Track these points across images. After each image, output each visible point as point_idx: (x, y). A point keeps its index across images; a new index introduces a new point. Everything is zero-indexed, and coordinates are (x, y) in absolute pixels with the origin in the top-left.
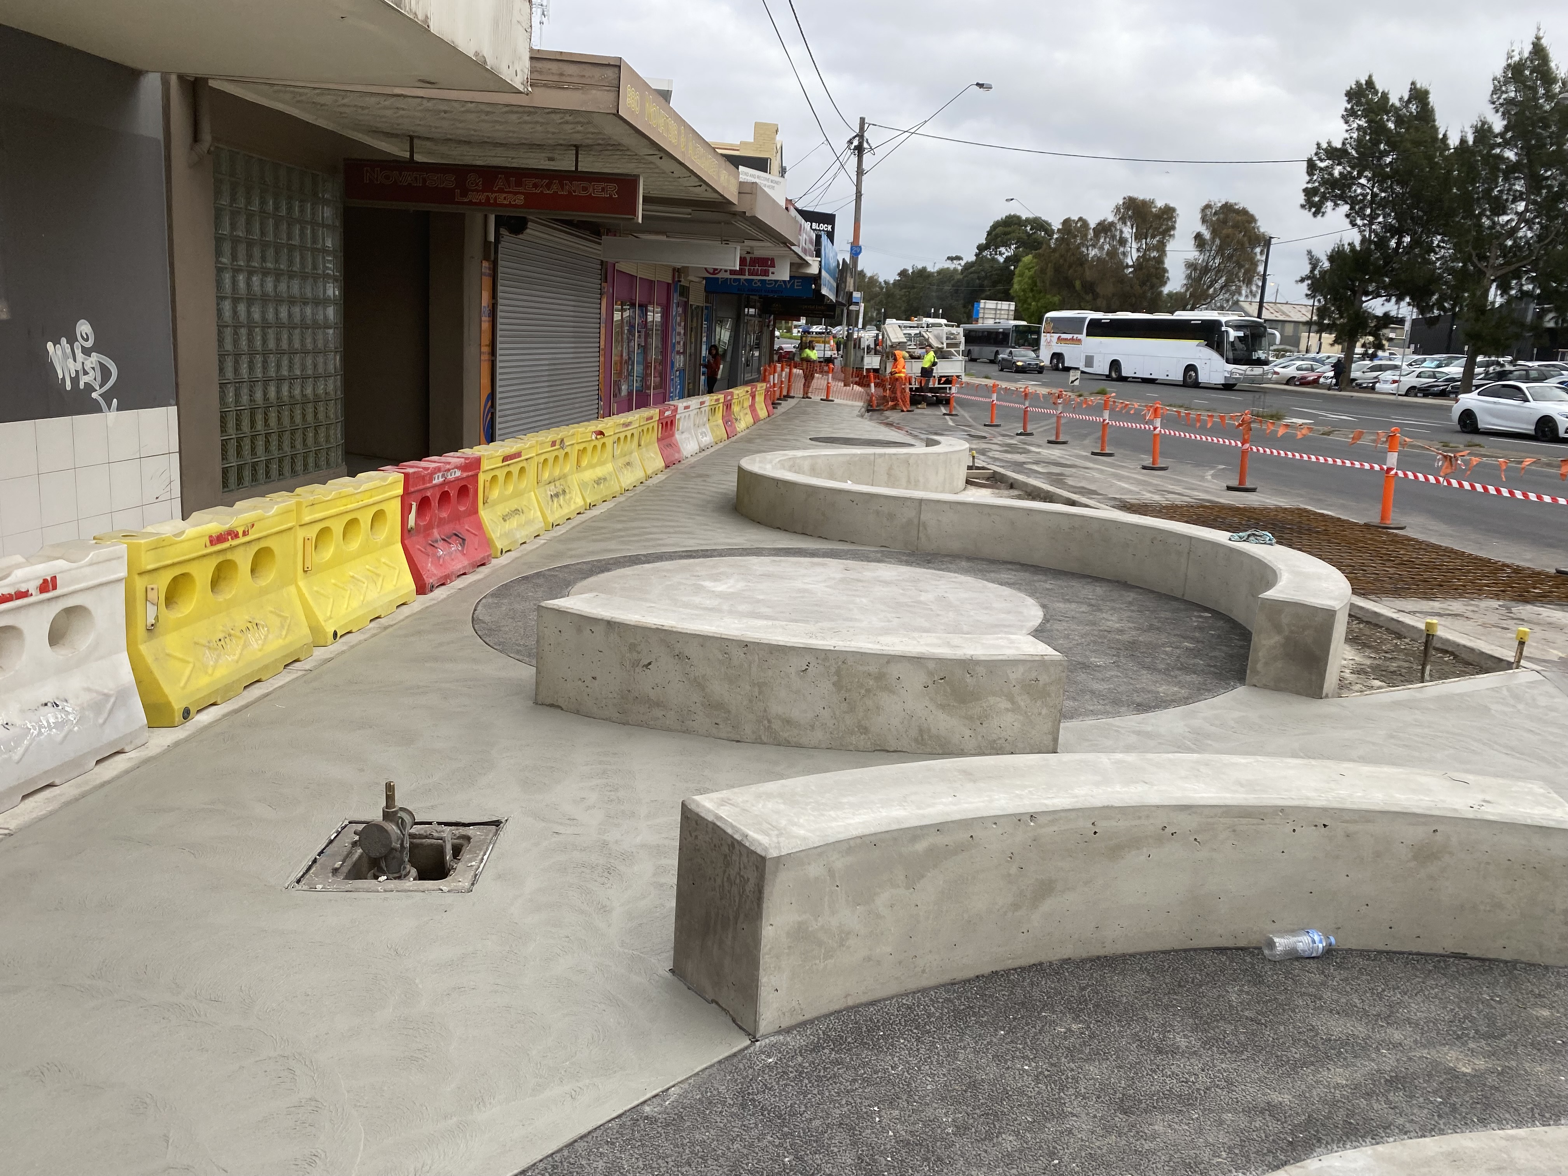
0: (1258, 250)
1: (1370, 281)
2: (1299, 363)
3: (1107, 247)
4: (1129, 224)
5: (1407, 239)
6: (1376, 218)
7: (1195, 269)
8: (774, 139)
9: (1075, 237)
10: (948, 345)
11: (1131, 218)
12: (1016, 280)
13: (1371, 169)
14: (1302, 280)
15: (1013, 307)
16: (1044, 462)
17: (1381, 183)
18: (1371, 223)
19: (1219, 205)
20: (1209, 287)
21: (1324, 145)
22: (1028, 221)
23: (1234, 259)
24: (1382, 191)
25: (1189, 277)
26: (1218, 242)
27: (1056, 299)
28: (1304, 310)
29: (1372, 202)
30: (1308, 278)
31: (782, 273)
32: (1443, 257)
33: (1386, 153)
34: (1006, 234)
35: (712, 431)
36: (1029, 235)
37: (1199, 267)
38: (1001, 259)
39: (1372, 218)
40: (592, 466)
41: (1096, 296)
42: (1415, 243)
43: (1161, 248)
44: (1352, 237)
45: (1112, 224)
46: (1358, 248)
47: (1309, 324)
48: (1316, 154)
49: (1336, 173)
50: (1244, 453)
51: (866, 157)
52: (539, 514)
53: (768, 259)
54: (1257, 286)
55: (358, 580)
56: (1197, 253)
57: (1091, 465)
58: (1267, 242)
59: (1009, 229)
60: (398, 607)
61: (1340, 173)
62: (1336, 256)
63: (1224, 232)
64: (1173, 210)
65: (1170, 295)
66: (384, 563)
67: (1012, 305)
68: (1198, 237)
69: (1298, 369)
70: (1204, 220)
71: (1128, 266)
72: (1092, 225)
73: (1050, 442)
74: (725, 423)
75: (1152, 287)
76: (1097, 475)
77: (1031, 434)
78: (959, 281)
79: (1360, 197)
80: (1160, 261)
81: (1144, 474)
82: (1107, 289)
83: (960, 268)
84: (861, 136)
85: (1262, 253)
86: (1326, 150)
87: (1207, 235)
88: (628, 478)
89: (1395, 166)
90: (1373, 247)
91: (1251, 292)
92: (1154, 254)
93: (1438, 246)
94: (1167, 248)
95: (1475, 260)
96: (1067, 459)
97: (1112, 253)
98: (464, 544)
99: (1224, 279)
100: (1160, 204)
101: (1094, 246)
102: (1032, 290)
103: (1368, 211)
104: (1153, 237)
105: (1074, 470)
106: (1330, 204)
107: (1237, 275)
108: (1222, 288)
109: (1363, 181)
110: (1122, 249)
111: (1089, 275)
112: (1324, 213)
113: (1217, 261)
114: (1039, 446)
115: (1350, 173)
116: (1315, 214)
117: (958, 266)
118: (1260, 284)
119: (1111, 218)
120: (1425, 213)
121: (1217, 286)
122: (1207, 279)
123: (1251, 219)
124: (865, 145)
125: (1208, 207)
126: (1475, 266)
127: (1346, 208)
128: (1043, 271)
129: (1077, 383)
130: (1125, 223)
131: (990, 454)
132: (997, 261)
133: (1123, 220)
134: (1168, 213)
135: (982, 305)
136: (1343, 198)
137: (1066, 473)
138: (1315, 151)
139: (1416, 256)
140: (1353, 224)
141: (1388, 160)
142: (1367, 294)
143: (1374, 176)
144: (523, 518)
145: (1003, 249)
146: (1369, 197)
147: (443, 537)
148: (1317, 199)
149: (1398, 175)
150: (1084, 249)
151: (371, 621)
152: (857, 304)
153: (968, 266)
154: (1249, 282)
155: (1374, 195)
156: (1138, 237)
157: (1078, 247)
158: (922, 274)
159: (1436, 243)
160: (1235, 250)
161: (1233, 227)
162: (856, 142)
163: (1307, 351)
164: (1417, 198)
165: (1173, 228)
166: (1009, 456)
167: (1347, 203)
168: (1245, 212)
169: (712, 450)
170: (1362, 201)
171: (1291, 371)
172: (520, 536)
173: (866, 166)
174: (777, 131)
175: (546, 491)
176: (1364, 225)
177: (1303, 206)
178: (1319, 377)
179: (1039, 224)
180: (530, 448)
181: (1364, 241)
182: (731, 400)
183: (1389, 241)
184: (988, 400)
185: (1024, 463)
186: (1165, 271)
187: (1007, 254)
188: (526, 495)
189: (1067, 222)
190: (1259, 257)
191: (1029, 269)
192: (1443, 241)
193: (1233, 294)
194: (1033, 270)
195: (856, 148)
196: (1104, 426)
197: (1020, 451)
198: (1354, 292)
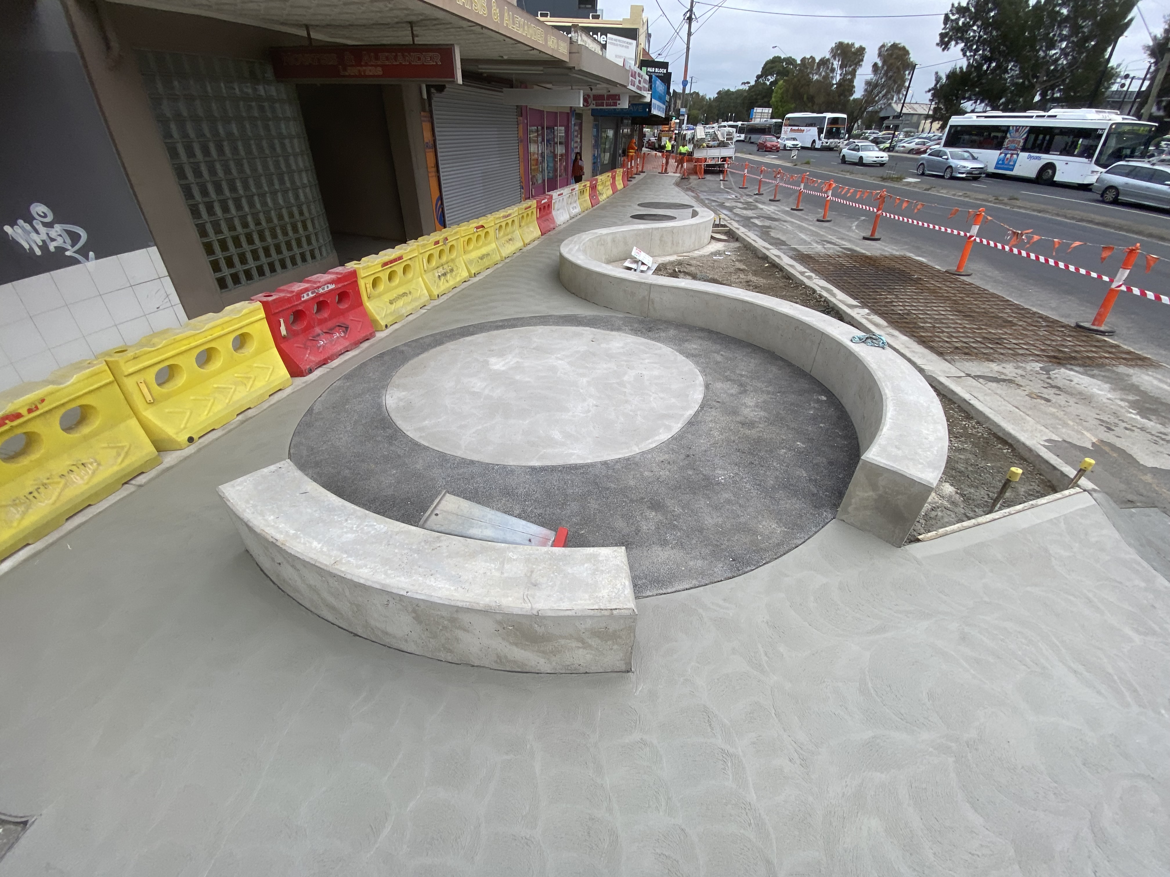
0: (907, 72)
1: (967, 91)
2: (917, 140)
3: (823, 74)
4: (837, 59)
5: (994, 64)
6: (978, 51)
7: (870, 85)
8: (641, 15)
9: (807, 68)
10: (727, 139)
11: (839, 55)
12: (774, 95)
13: (981, 20)
14: (929, 91)
15: (770, 111)
16: (763, 217)
17: (985, 29)
18: (975, 55)
19: (889, 45)
20: (876, 97)
21: (956, 5)
22: (785, 59)
23: (893, 78)
24: (985, 34)
25: (866, 90)
26: (885, 68)
27: (793, 106)
28: (925, 107)
29: (978, 41)
30: (933, 89)
31: (624, 104)
32: (1012, 76)
33: (991, 10)
34: (772, 68)
35: (581, 204)
36: (784, 68)
37: (872, 84)
38: (768, 83)
39: (977, 50)
40: (476, 248)
41: (813, 103)
42: (998, 67)
43: (853, 73)
44: (963, 63)
45: (828, 60)
46: (965, 70)
47: (927, 117)
48: (951, 11)
49: (960, 23)
50: (877, 216)
51: (694, 24)
52: (425, 291)
53: (616, 95)
54: (903, 94)
55: (224, 388)
56: (873, 76)
57: (788, 219)
58: (913, 67)
59: (773, 65)
60: (270, 396)
61: (963, 23)
62: (952, 76)
63: (891, 61)
64: (864, 49)
65: (855, 100)
66: (256, 367)
67: (771, 110)
68: (875, 65)
69: (916, 144)
70: (880, 55)
71: (833, 84)
72: (817, 61)
73: (770, 200)
74: (591, 197)
75: (845, 96)
76: (790, 228)
77: (762, 194)
78: (746, 97)
79: (972, 38)
80: (852, 81)
81: (817, 226)
82: (820, 99)
83: (747, 88)
84: (691, 10)
85: (909, 74)
86: (957, 8)
87: (880, 64)
88: (509, 249)
89: (996, 18)
90: (973, 69)
91: (899, 98)
92: (849, 77)
93: (1011, 69)
94: (857, 73)
95: (1030, 77)
96: (777, 214)
97: (826, 77)
98: (347, 331)
99: (885, 91)
100: (857, 46)
101: (816, 74)
102: (781, 101)
103: (975, 47)
104: (850, 66)
105: (776, 223)
106: (953, 43)
107: (893, 89)
108: (883, 96)
109: (975, 28)
110: (831, 75)
111: (812, 91)
112: (949, 49)
113: (883, 80)
114: (763, 203)
115: (969, 23)
116: (943, 50)
117: (746, 87)
118: (905, 93)
119: (828, 56)
120: (1007, 48)
121: (881, 95)
122: (876, 91)
123: (907, 53)
124: (693, 16)
125: (883, 46)
126: (1029, 81)
127: (962, 45)
128: (787, 91)
129: (795, 158)
130: (835, 59)
131: (735, 211)
132: (766, 84)
133: (834, 57)
134: (862, 50)
135: (755, 111)
136: (962, 39)
137: (773, 226)
138: (949, 9)
139: (997, 75)
140: (964, 55)
141: (992, 14)
142: (964, 98)
143: (982, 25)
144: (410, 298)
145: (769, 77)
146: (977, 38)
147: (325, 331)
148: (946, 39)
149: (996, 24)
150: (811, 76)
151: (238, 415)
152: (683, 115)
153: (751, 88)
154: (899, 92)
155: (980, 37)
156: (841, 67)
157: (808, 75)
158: (728, 93)
159: (1010, 67)
160: (894, 73)
161: (895, 58)
162: (688, 15)
163: (923, 131)
164: (1004, 37)
165: (862, 60)
166: (745, 212)
167: (963, 42)
168: (904, 48)
169: (579, 217)
170: (972, 40)
171: (912, 146)
172: (405, 311)
173: (692, 30)
174: (643, 10)
175: (434, 274)
176: (971, 56)
177: (938, 44)
178: (927, 149)
179: (790, 61)
180: (409, 252)
181: (969, 65)
182: (596, 183)
183: (983, 66)
184: (742, 173)
185: (752, 218)
186: (854, 87)
187: (771, 80)
188: (414, 281)
189: (803, 60)
190: (907, 77)
191: (781, 89)
192: (1014, 66)
193: (888, 100)
194: (782, 90)
195: (688, 18)
196: (800, 193)
197: (752, 207)
198: (957, 98)
